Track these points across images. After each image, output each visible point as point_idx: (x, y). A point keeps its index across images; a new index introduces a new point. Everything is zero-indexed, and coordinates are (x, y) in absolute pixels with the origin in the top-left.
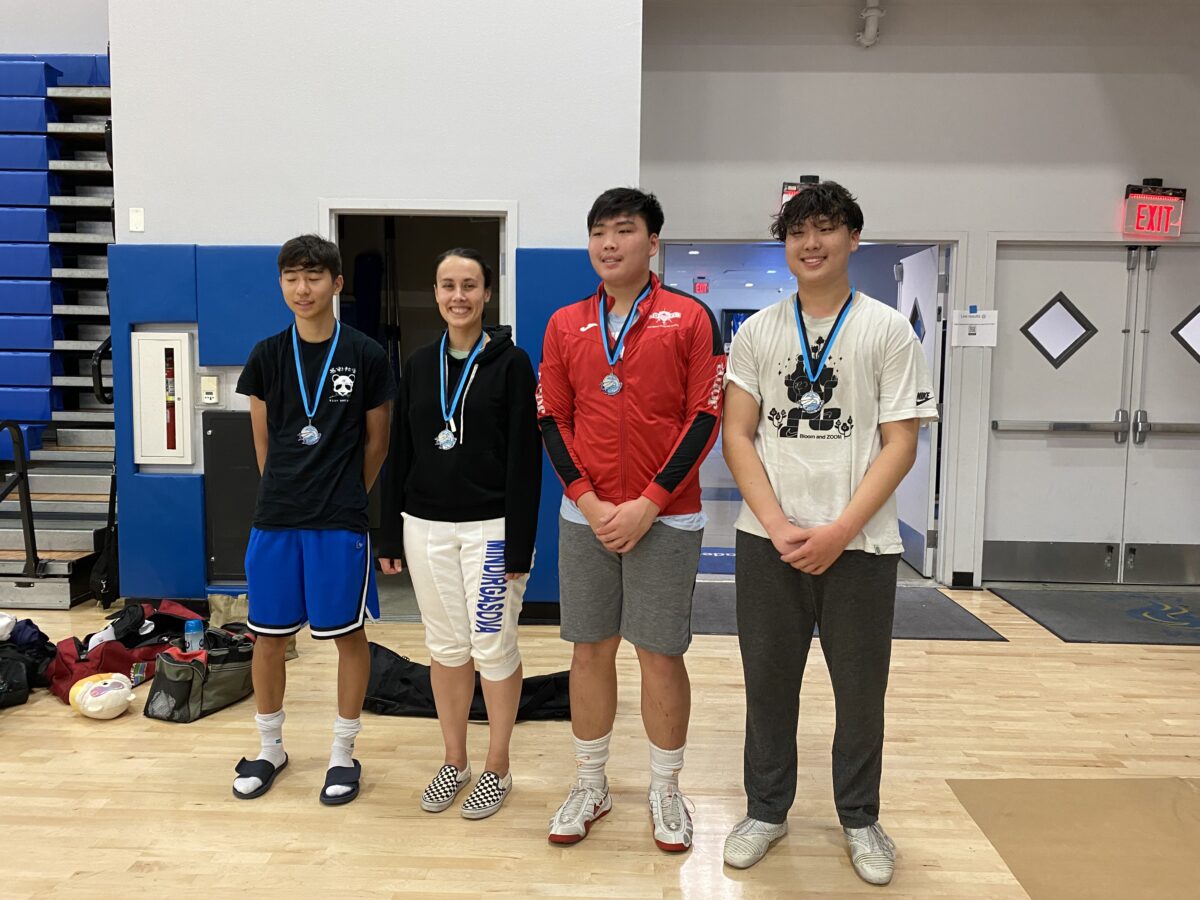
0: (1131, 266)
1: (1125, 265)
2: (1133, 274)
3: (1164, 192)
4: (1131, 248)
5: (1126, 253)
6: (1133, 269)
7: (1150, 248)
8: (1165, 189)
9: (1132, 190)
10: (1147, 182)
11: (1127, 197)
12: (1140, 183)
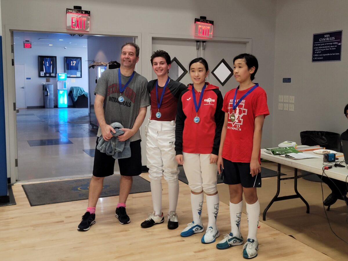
0: (198, 48)
1: (195, 48)
2: (198, 51)
3: (207, 22)
4: (197, 41)
5: (196, 43)
6: (198, 49)
7: (204, 42)
8: (207, 21)
9: (197, 20)
10: (201, 17)
11: (195, 23)
12: (199, 18)
